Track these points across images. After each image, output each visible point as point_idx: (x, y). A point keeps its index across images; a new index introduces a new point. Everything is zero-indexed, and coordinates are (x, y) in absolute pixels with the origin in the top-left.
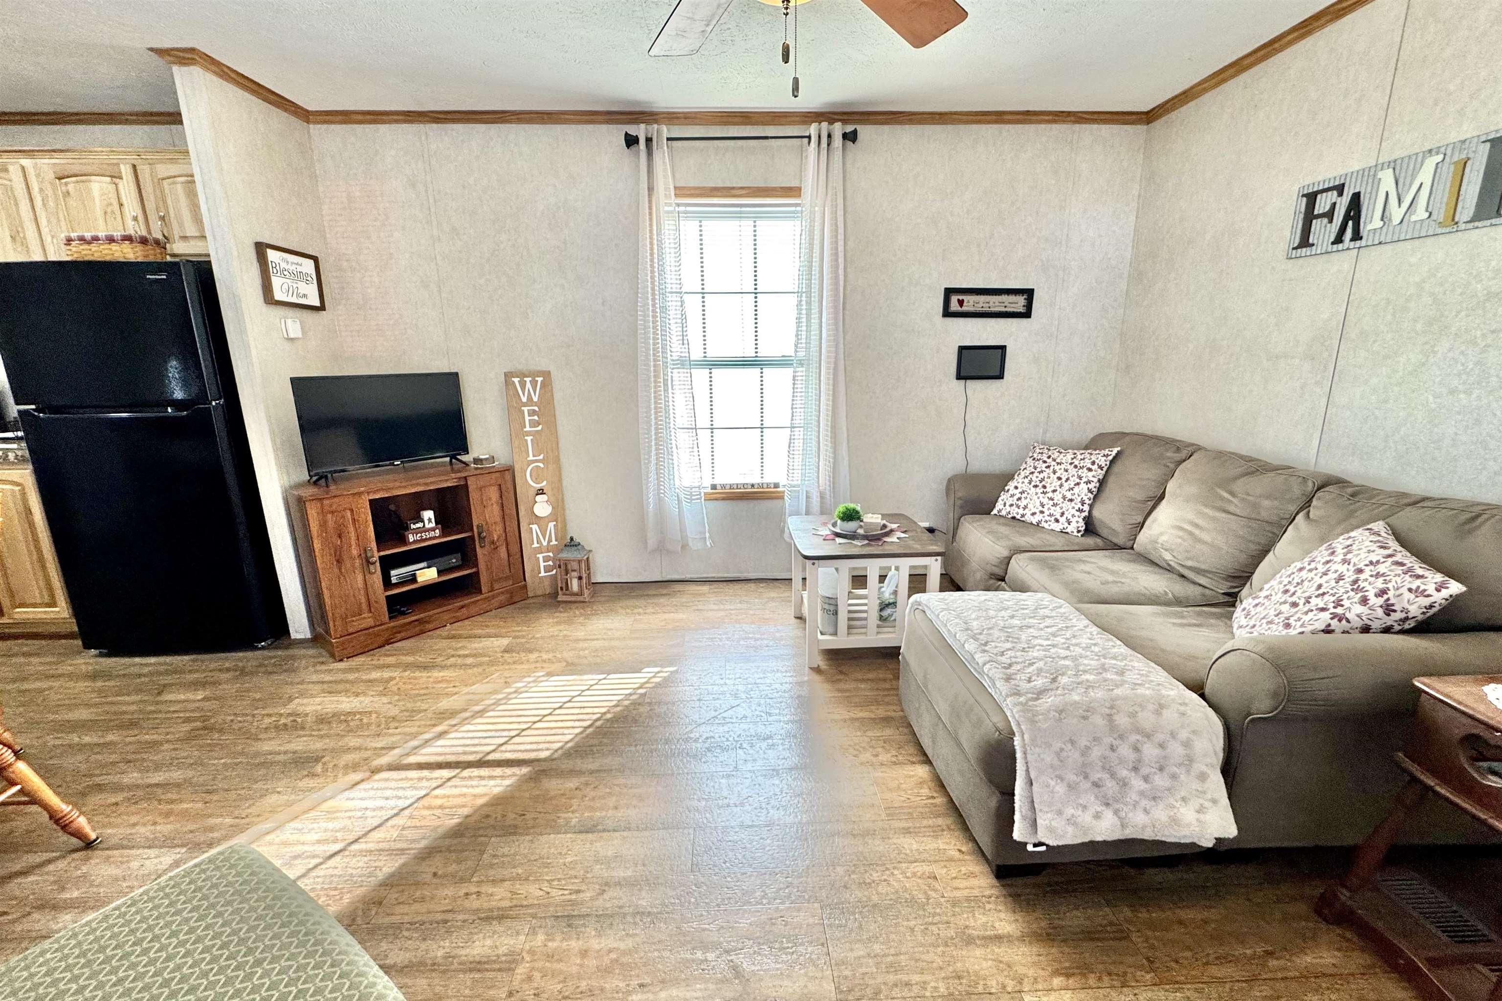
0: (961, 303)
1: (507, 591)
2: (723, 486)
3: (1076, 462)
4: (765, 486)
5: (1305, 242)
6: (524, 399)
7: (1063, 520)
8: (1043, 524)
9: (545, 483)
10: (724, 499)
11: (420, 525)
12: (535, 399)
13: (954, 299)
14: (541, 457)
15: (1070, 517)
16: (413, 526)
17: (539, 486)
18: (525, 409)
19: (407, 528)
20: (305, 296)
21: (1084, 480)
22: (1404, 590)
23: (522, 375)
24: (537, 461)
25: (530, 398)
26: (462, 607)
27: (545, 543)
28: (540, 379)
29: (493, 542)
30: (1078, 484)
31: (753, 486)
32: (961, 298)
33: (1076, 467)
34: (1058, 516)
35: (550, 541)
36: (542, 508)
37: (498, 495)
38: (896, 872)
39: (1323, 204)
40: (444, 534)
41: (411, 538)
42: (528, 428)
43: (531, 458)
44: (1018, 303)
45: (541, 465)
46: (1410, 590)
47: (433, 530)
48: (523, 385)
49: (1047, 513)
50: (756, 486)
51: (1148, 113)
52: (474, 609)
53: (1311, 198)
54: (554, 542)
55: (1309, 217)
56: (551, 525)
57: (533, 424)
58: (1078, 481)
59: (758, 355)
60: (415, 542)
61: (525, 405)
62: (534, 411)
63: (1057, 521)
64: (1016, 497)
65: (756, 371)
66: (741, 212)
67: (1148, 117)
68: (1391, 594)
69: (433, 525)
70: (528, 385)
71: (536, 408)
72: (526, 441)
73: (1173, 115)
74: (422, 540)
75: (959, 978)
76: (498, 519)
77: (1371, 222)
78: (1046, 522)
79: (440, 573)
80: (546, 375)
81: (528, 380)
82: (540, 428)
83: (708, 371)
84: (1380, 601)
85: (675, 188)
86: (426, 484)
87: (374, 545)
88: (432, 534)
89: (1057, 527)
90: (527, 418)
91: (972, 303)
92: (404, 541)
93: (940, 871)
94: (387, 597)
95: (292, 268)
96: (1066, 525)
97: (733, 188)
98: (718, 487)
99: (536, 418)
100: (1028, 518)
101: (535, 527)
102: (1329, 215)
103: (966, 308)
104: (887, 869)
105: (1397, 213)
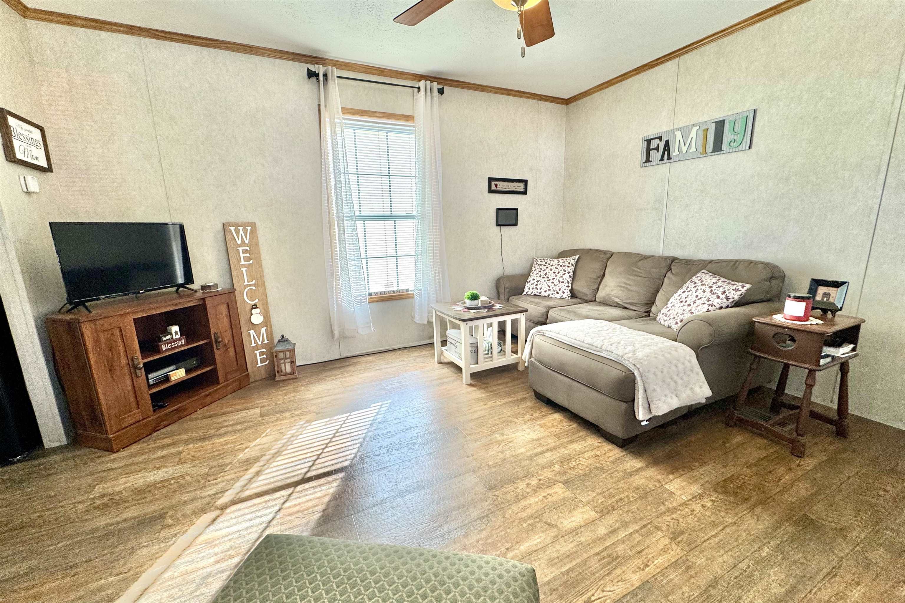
0: (496, 185)
1: (237, 380)
2: (376, 294)
3: (561, 264)
4: (401, 291)
5: (648, 160)
6: (239, 242)
7: (560, 292)
8: (551, 296)
9: (257, 300)
10: (377, 301)
11: (169, 337)
12: (247, 242)
13: (493, 183)
14: (253, 282)
15: (563, 290)
16: (164, 339)
17: (253, 303)
18: (240, 249)
19: (160, 340)
20: (37, 158)
21: (567, 272)
22: (731, 290)
23: (237, 225)
24: (251, 285)
25: (243, 241)
26: (208, 395)
27: (260, 343)
28: (249, 228)
29: (225, 345)
30: (564, 274)
31: (394, 292)
32: (496, 183)
33: (561, 266)
34: (558, 291)
35: (263, 341)
36: (257, 318)
37: (227, 310)
38: (581, 459)
39: (654, 144)
40: (188, 343)
41: (164, 348)
42: (243, 262)
44: (520, 187)
45: (254, 288)
46: (733, 290)
47: (180, 340)
48: (238, 233)
49: (552, 290)
50: (396, 292)
51: (567, 100)
52: (216, 396)
53: (649, 142)
54: (266, 341)
55: (649, 150)
56: (263, 329)
57: (247, 259)
58: (564, 272)
59: (393, 213)
60: (167, 350)
61: (240, 246)
62: (247, 250)
63: (558, 293)
64: (535, 284)
65: (390, 223)
66: (379, 127)
67: (567, 102)
68: (727, 292)
69: (179, 336)
70: (241, 232)
71: (248, 248)
72: (242, 271)
73: (579, 102)
74: (173, 349)
75: (638, 489)
76: (228, 328)
77: (675, 153)
78: (552, 294)
79: (187, 372)
80: (253, 225)
81: (241, 228)
82: (251, 262)
83: (362, 222)
84: (724, 296)
85: (342, 108)
86: (176, 305)
87: (138, 354)
88: (179, 343)
89: (558, 296)
90: (242, 255)
91: (502, 186)
92: (158, 351)
93: (598, 453)
94: (151, 395)
95: (26, 133)
96: (562, 294)
97: (375, 112)
98: (373, 294)
99: (248, 255)
100: (543, 294)
101: (252, 332)
102: (657, 149)
103: (499, 189)
104: (576, 459)
105: (684, 149)
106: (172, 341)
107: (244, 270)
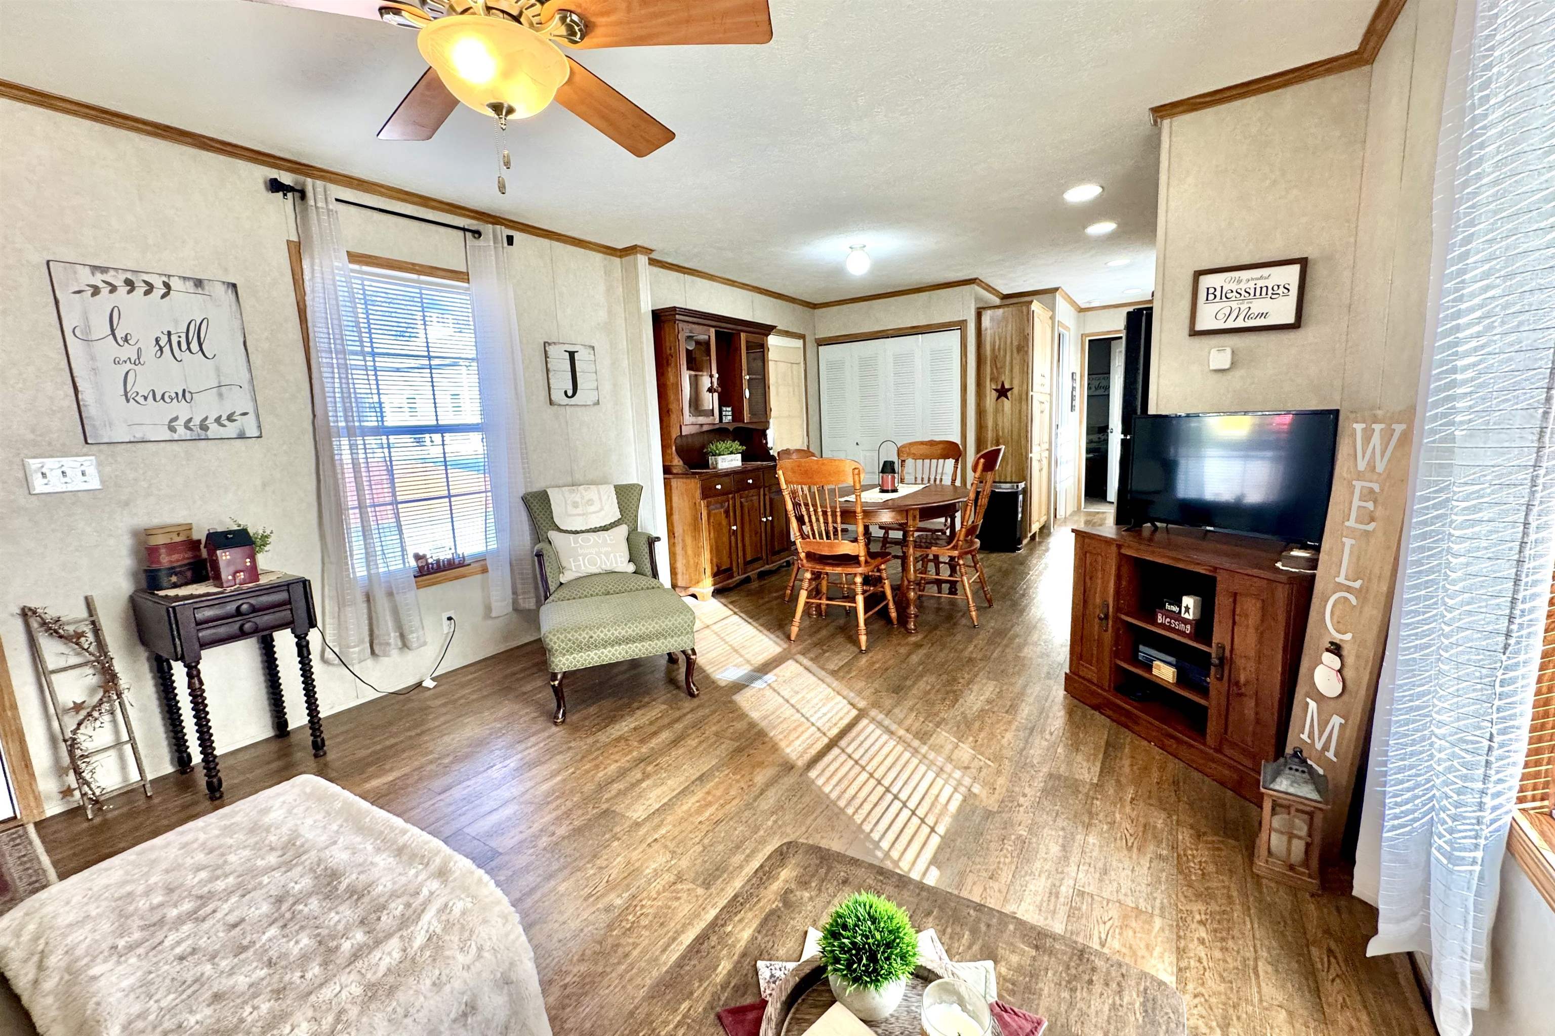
6: (1362, 465)
9: (1348, 637)
11: (1175, 609)
12: (1380, 467)
14: (1357, 584)
16: (1168, 606)
17: (1337, 637)
18: (1358, 485)
24: (1349, 589)
25: (1372, 467)
35: (1326, 747)
42: (1351, 523)
43: (1341, 579)
45: (1354, 601)
47: (1185, 622)
48: (1367, 439)
54: (1330, 754)
56: (1336, 721)
60: (1162, 626)
61: (1360, 476)
62: (1371, 491)
70: (1376, 439)
71: (1376, 487)
72: (1343, 544)
74: (1170, 629)
81: (1377, 427)
88: (1182, 627)
90: (1356, 503)
106: (1177, 617)
107: (1348, 542)
